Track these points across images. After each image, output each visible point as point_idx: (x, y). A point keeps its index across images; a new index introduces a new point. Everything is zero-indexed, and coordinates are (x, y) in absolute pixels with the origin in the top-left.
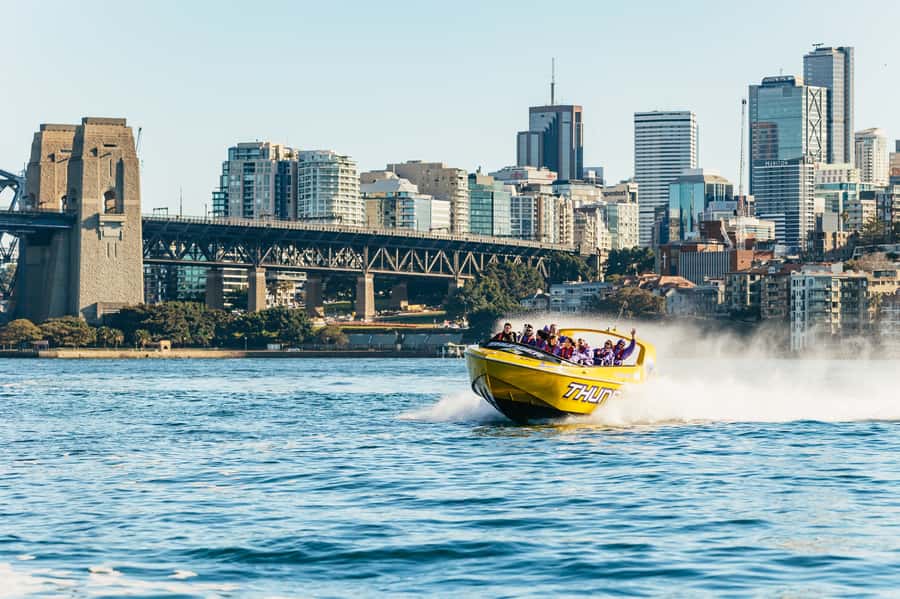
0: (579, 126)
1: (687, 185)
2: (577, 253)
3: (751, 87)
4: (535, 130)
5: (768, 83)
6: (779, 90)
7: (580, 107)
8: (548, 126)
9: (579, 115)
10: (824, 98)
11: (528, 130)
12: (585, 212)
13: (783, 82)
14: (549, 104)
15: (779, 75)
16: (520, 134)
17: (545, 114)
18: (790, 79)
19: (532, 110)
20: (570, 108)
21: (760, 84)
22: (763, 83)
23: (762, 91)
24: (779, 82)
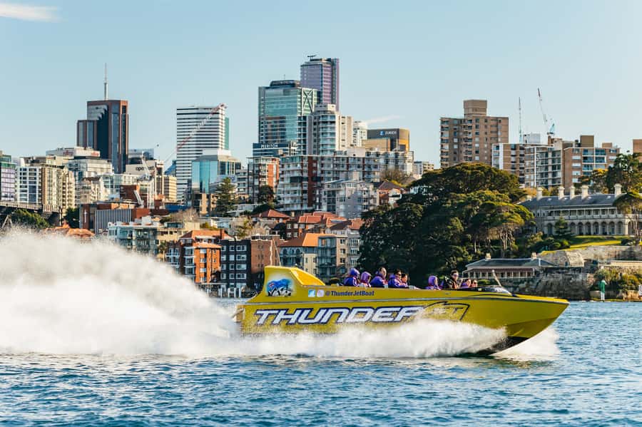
0: (125, 116)
1: (206, 163)
2: (40, 211)
3: (260, 88)
4: (91, 119)
5: (275, 85)
6: (280, 91)
7: (127, 102)
8: (101, 116)
9: (125, 108)
10: (315, 97)
11: (86, 119)
12: (90, 181)
13: (286, 84)
14: (103, 100)
15: (283, 80)
16: (79, 121)
17: (99, 106)
18: (292, 82)
19: (90, 104)
20: (118, 102)
21: (269, 86)
22: (271, 85)
23: (268, 91)
24: (283, 84)
